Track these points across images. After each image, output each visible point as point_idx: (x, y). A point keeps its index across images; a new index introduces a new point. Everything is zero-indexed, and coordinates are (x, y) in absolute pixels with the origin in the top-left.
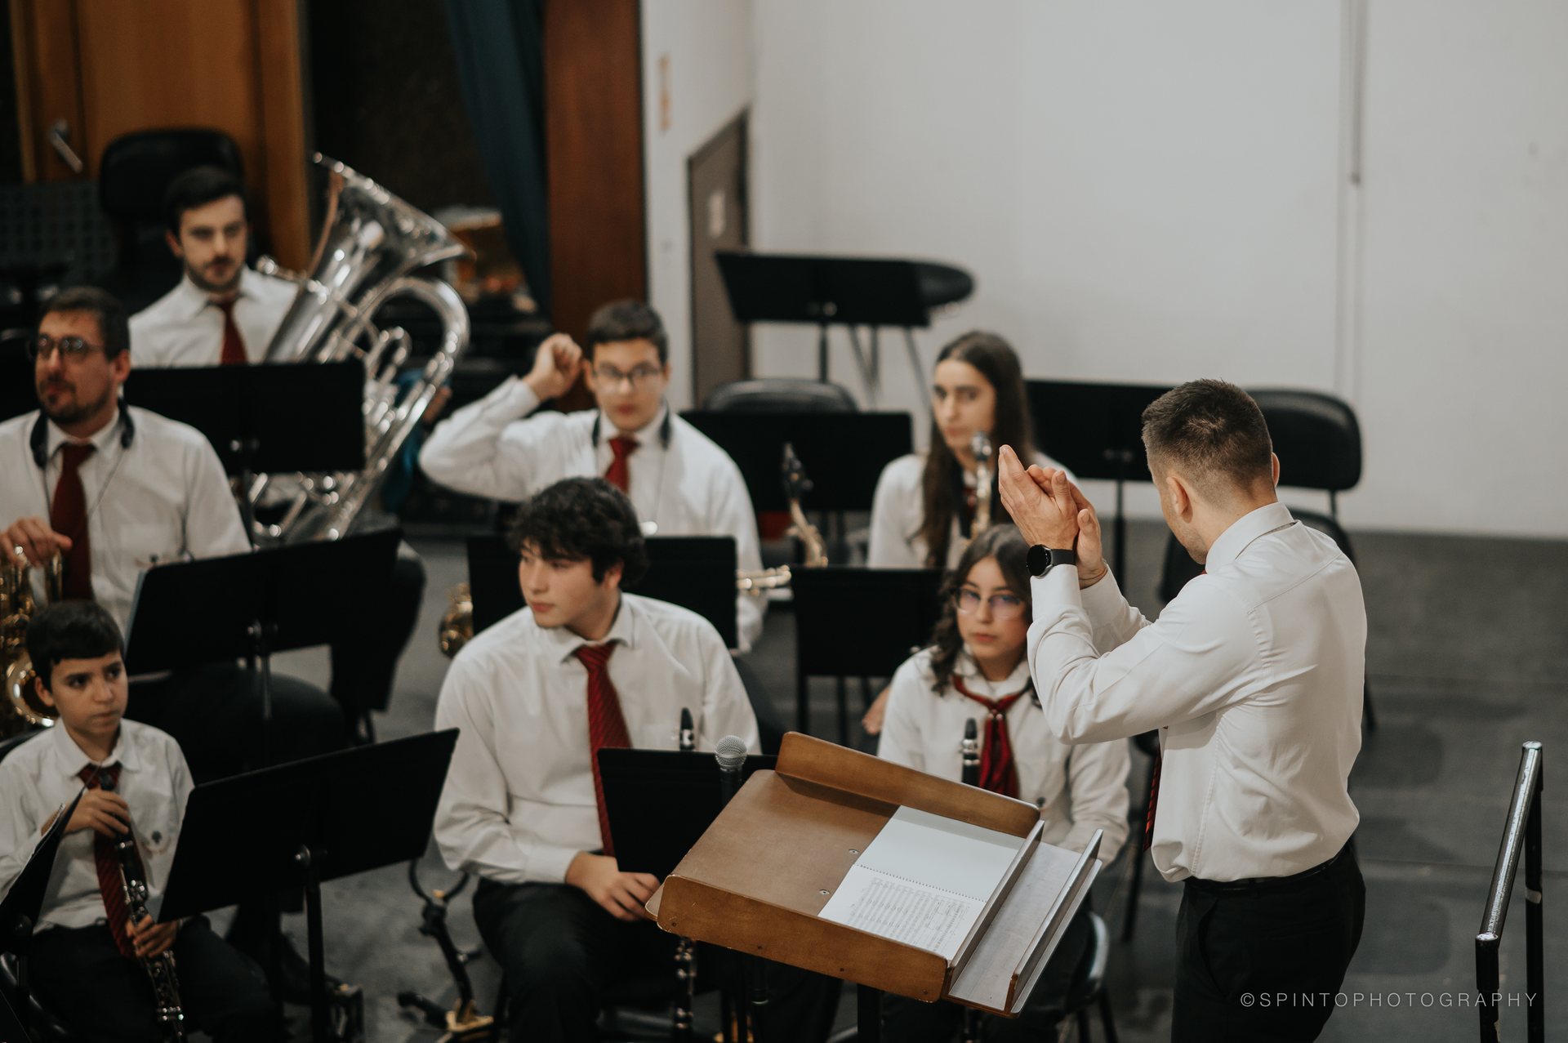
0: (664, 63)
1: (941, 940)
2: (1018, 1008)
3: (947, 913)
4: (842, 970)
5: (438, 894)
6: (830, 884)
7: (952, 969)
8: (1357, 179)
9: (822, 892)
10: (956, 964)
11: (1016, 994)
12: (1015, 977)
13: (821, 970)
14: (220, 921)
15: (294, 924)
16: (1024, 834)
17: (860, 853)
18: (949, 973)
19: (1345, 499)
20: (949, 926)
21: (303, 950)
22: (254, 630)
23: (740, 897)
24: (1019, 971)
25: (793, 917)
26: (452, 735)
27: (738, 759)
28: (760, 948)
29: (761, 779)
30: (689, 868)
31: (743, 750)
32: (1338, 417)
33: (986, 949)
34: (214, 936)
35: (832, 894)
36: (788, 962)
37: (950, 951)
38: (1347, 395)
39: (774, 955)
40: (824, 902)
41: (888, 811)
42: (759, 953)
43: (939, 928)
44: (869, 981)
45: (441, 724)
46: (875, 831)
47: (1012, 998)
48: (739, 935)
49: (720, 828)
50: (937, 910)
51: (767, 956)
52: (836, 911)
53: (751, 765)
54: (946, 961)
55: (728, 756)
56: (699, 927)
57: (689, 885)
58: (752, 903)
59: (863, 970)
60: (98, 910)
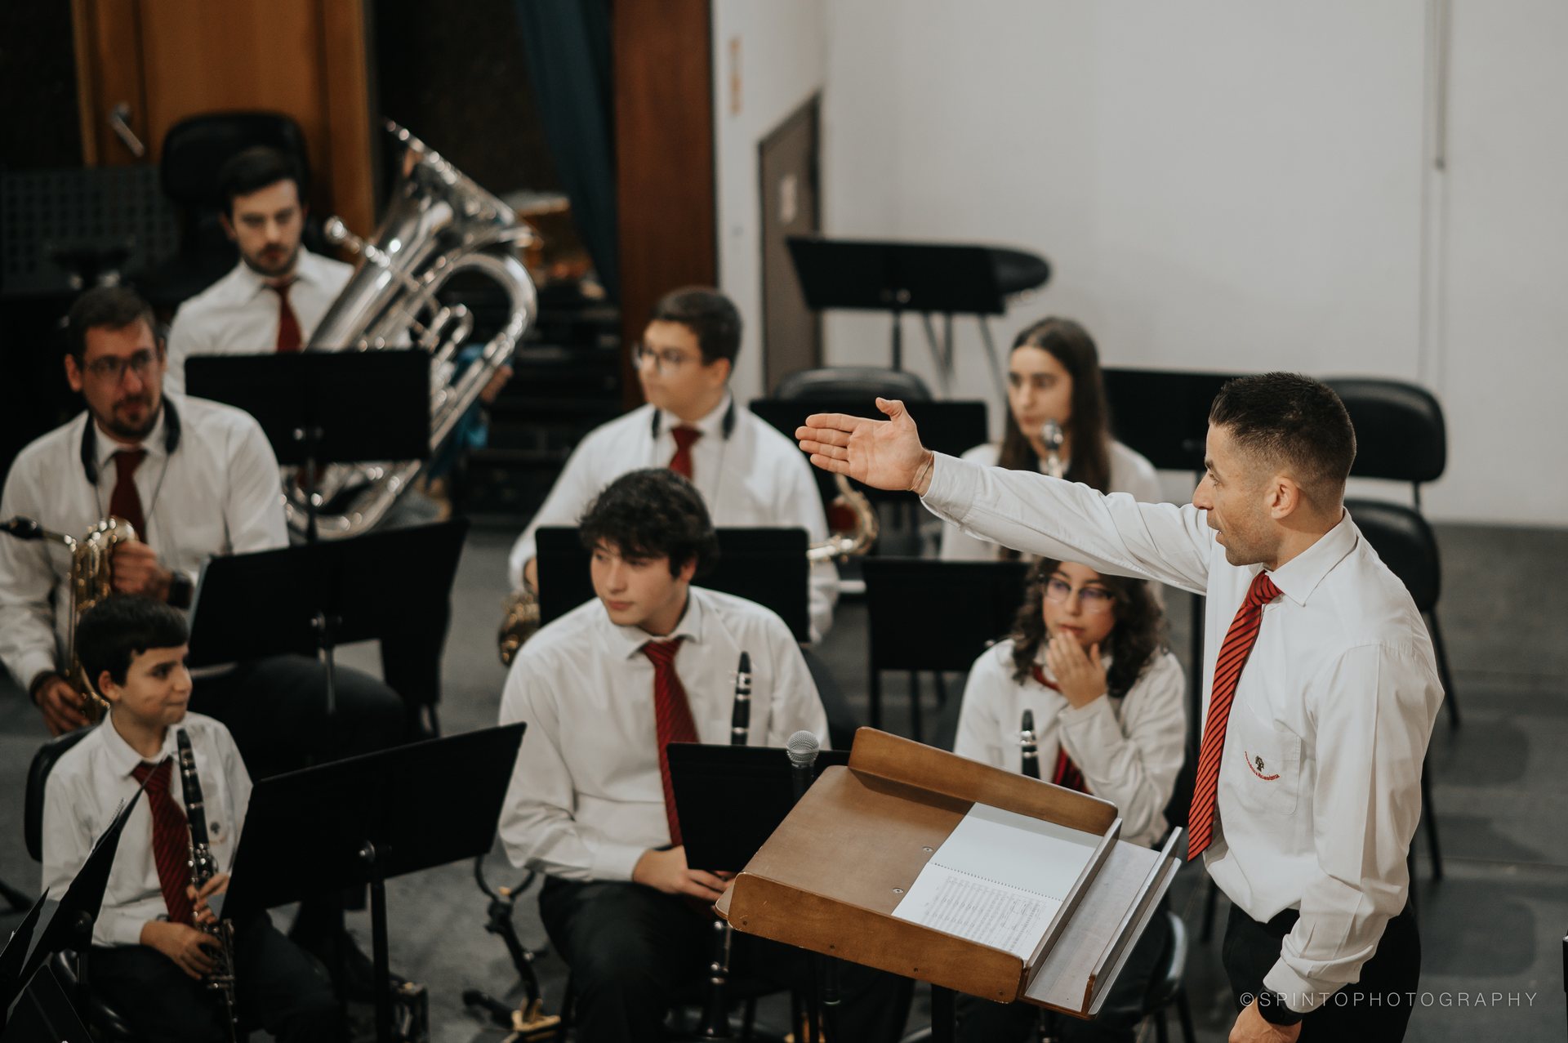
0: (734, 45)
1: (1017, 940)
2: (1095, 1009)
3: (1023, 912)
4: (915, 970)
5: (504, 891)
6: (904, 882)
7: (1028, 969)
8: (1441, 164)
9: (895, 891)
10: (1032, 964)
11: (1093, 995)
12: (1092, 978)
13: (894, 970)
14: (282, 920)
15: (358, 922)
16: (1102, 831)
17: (935, 851)
18: (1025, 974)
19: (1428, 491)
20: (1025, 926)
22: (318, 621)
23: (812, 895)
24: (1097, 972)
25: (866, 915)
26: (518, 730)
27: (811, 754)
28: (832, 947)
29: (833, 776)
30: (761, 865)
31: (816, 746)
32: (1422, 407)
33: (1063, 949)
34: (277, 933)
35: (906, 891)
36: (861, 961)
37: (1026, 951)
38: (1431, 384)
39: (846, 955)
40: (897, 901)
41: (961, 808)
42: (832, 953)
43: (1014, 929)
44: (944, 981)
45: (505, 719)
46: (949, 828)
47: (1089, 1000)
48: (810, 933)
49: (790, 827)
50: (1012, 909)
51: (839, 955)
52: (911, 909)
53: (823, 761)
54: (1022, 961)
55: (800, 752)
56: (770, 926)
57: (761, 883)
58: (824, 901)
59: (937, 971)
60: (159, 906)
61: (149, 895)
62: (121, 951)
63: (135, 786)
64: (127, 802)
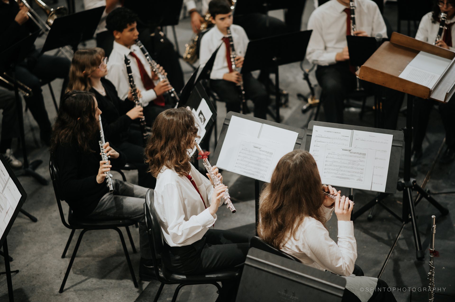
1: (429, 84)
2: (447, 101)
3: (431, 77)
4: (404, 90)
5: (307, 70)
6: (402, 69)
7: (431, 91)
9: (400, 71)
10: (432, 90)
11: (447, 98)
12: (447, 93)
13: (399, 90)
14: (256, 74)
15: (272, 76)
16: (452, 59)
17: (410, 62)
18: (430, 92)
20: (431, 81)
21: (274, 82)
22: (265, 5)
23: (379, 71)
24: (448, 92)
25: (392, 76)
26: (311, 31)
27: (380, 39)
28: (383, 84)
29: (386, 43)
30: (368, 64)
31: (382, 36)
33: (440, 87)
34: (253, 78)
35: (402, 71)
36: (391, 88)
37: (431, 87)
39: (387, 86)
40: (400, 73)
41: (417, 52)
42: (383, 85)
43: (428, 81)
44: (410, 93)
45: (309, 28)
46: (414, 56)
47: (446, 99)
48: (378, 80)
49: (376, 55)
50: (428, 77)
51: (385, 86)
52: (403, 76)
53: (384, 40)
54: (430, 89)
55: (378, 38)
56: (369, 78)
57: (367, 68)
58: (383, 73)
59: (409, 90)
60: (227, 70)
61: (224, 67)
62: (218, 81)
63: (222, 41)
64: (219, 45)
